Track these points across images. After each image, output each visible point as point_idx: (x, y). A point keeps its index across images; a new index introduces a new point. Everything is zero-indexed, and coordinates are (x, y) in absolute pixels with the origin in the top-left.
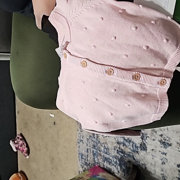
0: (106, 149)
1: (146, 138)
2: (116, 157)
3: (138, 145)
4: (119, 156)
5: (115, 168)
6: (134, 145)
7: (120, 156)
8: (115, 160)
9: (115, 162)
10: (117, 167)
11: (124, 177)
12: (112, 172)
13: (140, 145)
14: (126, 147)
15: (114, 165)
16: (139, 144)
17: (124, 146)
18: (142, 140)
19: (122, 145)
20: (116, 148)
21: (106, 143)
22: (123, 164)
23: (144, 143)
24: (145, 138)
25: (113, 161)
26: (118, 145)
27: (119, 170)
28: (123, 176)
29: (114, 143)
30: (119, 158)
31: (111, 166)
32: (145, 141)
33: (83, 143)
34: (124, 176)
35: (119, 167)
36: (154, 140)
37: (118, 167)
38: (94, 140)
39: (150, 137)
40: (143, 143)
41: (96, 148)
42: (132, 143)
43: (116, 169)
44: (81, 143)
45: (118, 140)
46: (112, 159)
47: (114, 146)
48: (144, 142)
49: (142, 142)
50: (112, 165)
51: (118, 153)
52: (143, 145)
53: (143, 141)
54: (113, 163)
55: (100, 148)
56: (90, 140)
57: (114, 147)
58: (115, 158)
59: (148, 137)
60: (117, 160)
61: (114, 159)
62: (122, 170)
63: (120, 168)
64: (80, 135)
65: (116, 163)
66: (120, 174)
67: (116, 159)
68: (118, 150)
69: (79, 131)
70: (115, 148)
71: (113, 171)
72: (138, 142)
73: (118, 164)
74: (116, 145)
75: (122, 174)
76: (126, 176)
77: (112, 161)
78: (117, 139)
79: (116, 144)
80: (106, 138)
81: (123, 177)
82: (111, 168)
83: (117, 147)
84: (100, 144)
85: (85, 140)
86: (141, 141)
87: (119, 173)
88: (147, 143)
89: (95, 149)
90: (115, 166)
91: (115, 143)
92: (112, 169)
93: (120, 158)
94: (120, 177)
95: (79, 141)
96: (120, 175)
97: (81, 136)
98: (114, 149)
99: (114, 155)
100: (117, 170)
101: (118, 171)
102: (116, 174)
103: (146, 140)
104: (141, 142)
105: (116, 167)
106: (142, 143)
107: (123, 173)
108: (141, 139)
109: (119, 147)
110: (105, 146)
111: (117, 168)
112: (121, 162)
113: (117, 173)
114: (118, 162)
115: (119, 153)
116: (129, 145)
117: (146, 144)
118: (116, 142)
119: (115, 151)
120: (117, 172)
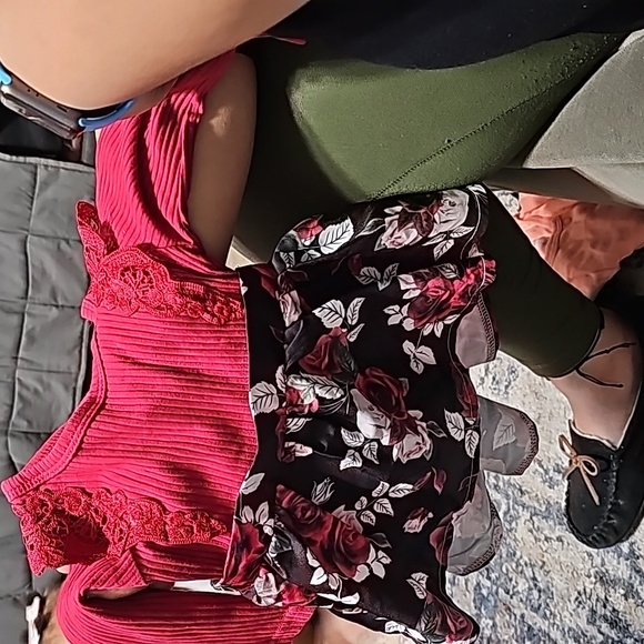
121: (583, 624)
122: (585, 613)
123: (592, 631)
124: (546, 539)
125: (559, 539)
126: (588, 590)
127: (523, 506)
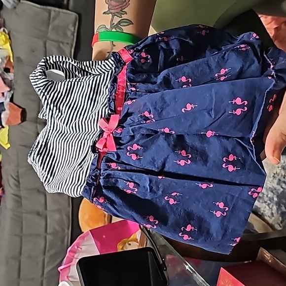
2: (272, 190)
4: (279, 190)
5: (267, 208)
7: (282, 190)
8: (270, 195)
9: (270, 198)
10: (271, 207)
11: (281, 225)
12: (260, 214)
15: (266, 202)
20: (278, 176)
22: (284, 204)
25: (267, 196)
27: (274, 212)
28: (279, 222)
30: (279, 192)
31: (260, 203)
34: (281, 222)
35: (275, 208)
37: (273, 206)
43: (268, 210)
45: (284, 162)
46: (266, 193)
47: (275, 172)
50: (262, 203)
51: (278, 184)
54: (266, 199)
57: (274, 174)
58: (272, 192)
60: (275, 196)
61: (270, 192)
62: (280, 212)
63: (277, 209)
65: (270, 201)
66: (273, 218)
67: (272, 194)
68: (279, 180)
70: (276, 175)
71: (262, 212)
73: (274, 202)
74: (278, 171)
75: (279, 219)
76: (283, 224)
77: (265, 196)
79: (280, 168)
81: (279, 225)
82: (259, 207)
83: (280, 175)
87: (273, 216)
90: (269, 205)
91: (278, 167)
92: (262, 209)
93: (281, 193)
94: (273, 224)
96: (274, 220)
98: (273, 176)
99: (271, 187)
100: (270, 212)
101: (272, 214)
102: (267, 218)
105: (269, 207)
107: (281, 219)
109: (283, 174)
111: (271, 209)
112: (280, 199)
113: (269, 217)
114: (276, 199)
115: (281, 184)
119: (274, 180)
120: (269, 214)
121: (275, 185)
122: (276, 181)
123: (278, 187)
126: (278, 173)
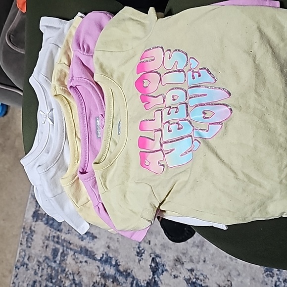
0: (76, 284)
1: (163, 272)
3: (143, 284)
6: (135, 282)
13: (148, 283)
14: (117, 285)
16: (145, 282)
17: (115, 283)
18: (153, 275)
19: (112, 280)
21: (78, 274)
23: (155, 281)
24: (160, 271)
26: (102, 279)
29: (94, 276)
32: (158, 277)
33: (27, 269)
36: (175, 277)
38: (54, 265)
39: (170, 271)
40: (153, 280)
41: (54, 281)
42: (132, 279)
44: (23, 269)
48: (157, 279)
49: (152, 278)
52: (152, 284)
53: (156, 276)
55: (62, 282)
56: (44, 265)
59: (166, 270)
64: (23, 254)
69: (24, 247)
72: (144, 278)
78: (102, 269)
80: (80, 265)
84: (64, 275)
85: (33, 264)
86: (150, 276)
88: (161, 280)
89: (51, 282)
95: (19, 264)
97: (25, 255)
103: (161, 277)
104: (150, 278)
106: (151, 280)
108: (152, 273)
110: (74, 280)
116: (124, 282)
117: (159, 283)
118: (99, 273)
124: (81, 262)
125: (86, 262)
127: (71, 249)
